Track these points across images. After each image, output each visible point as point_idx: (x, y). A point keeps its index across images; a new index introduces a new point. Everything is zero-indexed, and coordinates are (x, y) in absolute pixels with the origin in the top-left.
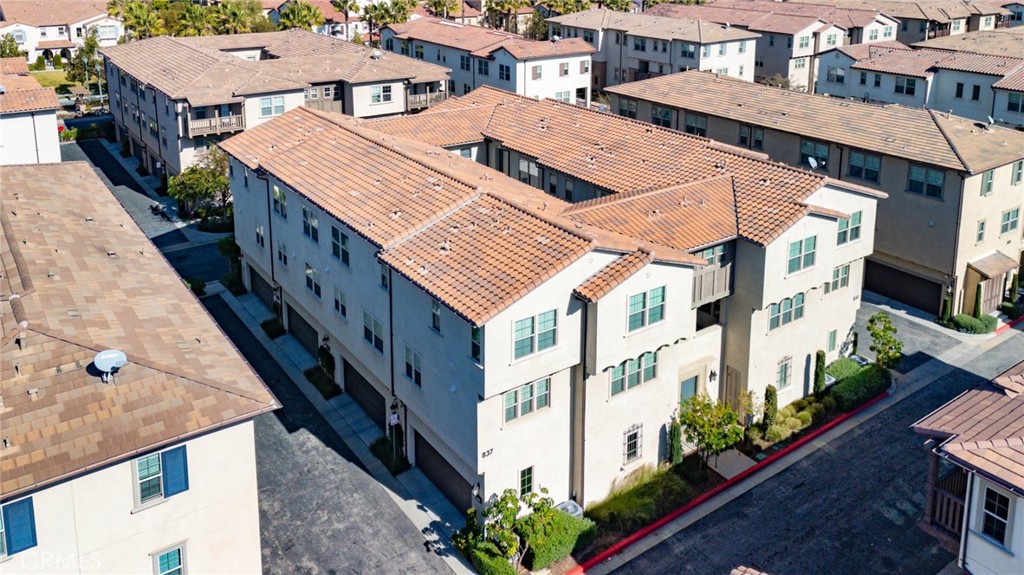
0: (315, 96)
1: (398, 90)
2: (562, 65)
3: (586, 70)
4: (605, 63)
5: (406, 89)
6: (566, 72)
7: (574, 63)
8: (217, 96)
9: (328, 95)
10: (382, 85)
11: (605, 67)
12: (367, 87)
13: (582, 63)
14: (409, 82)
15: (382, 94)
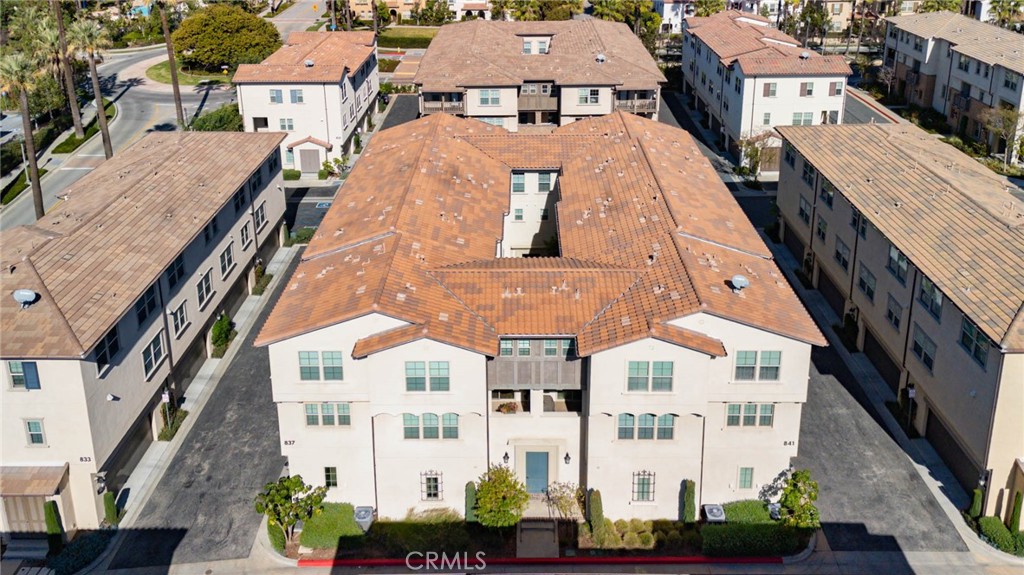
0: (533, 91)
1: (605, 94)
2: (804, 85)
3: (839, 92)
4: (935, 76)
5: (614, 94)
6: (810, 92)
7: (821, 85)
8: (445, 84)
9: (544, 91)
10: (589, 89)
11: (934, 81)
12: (576, 89)
13: (833, 85)
14: (615, 90)
15: (589, 96)
